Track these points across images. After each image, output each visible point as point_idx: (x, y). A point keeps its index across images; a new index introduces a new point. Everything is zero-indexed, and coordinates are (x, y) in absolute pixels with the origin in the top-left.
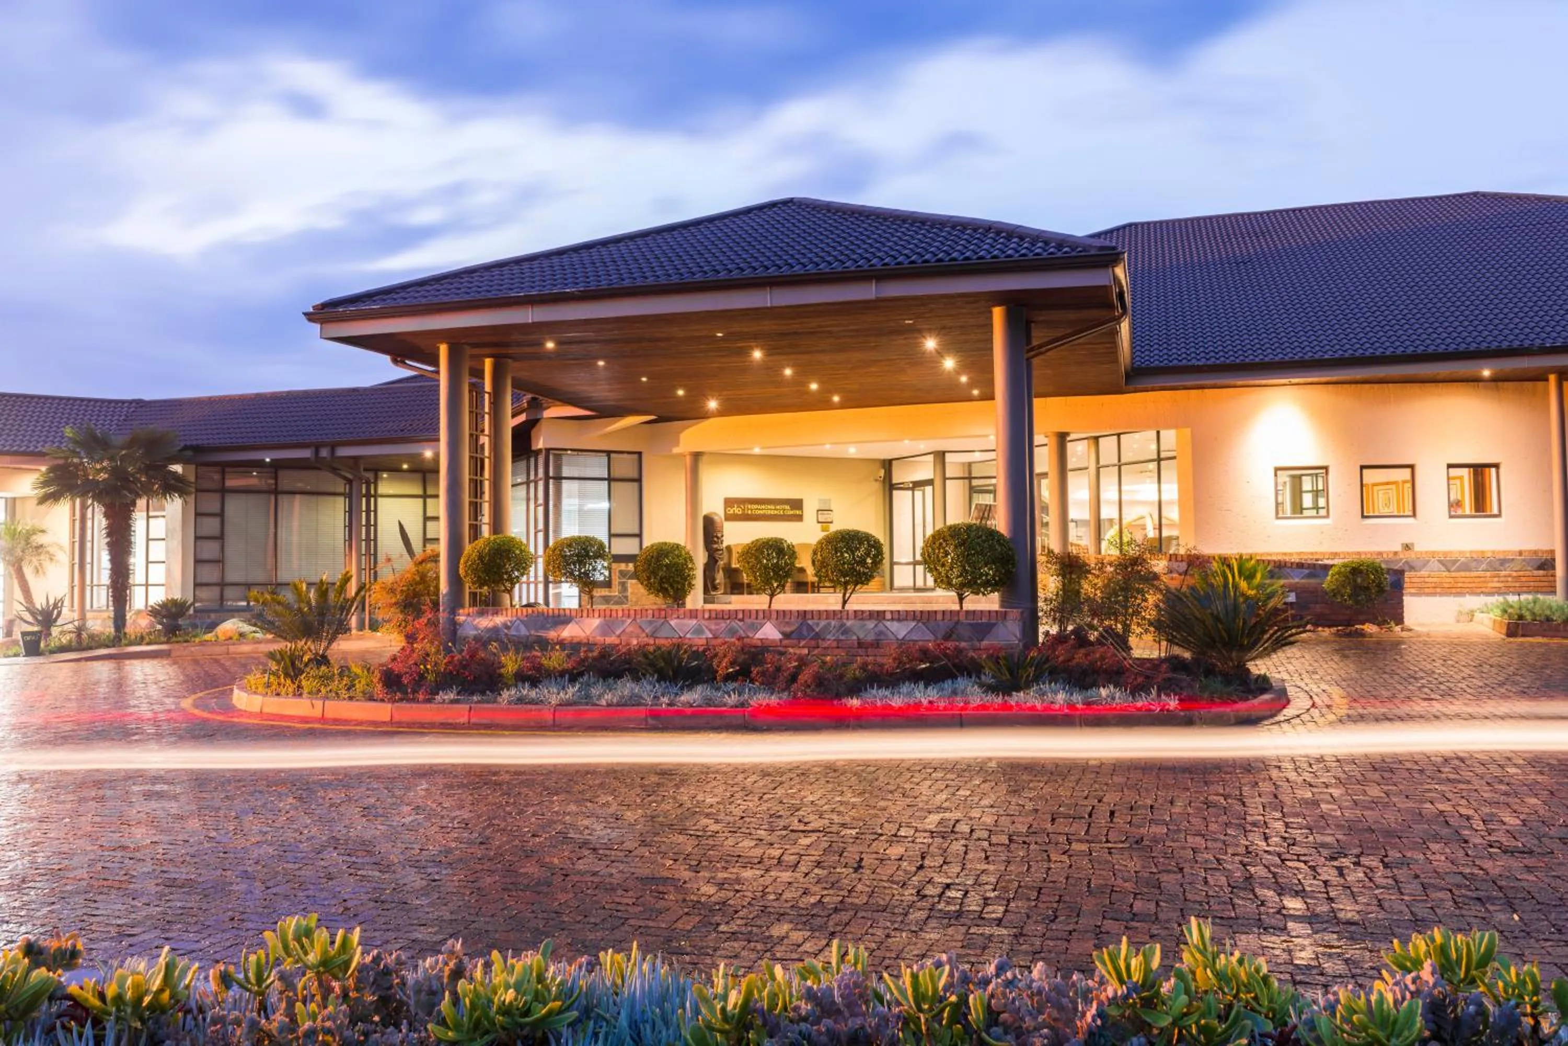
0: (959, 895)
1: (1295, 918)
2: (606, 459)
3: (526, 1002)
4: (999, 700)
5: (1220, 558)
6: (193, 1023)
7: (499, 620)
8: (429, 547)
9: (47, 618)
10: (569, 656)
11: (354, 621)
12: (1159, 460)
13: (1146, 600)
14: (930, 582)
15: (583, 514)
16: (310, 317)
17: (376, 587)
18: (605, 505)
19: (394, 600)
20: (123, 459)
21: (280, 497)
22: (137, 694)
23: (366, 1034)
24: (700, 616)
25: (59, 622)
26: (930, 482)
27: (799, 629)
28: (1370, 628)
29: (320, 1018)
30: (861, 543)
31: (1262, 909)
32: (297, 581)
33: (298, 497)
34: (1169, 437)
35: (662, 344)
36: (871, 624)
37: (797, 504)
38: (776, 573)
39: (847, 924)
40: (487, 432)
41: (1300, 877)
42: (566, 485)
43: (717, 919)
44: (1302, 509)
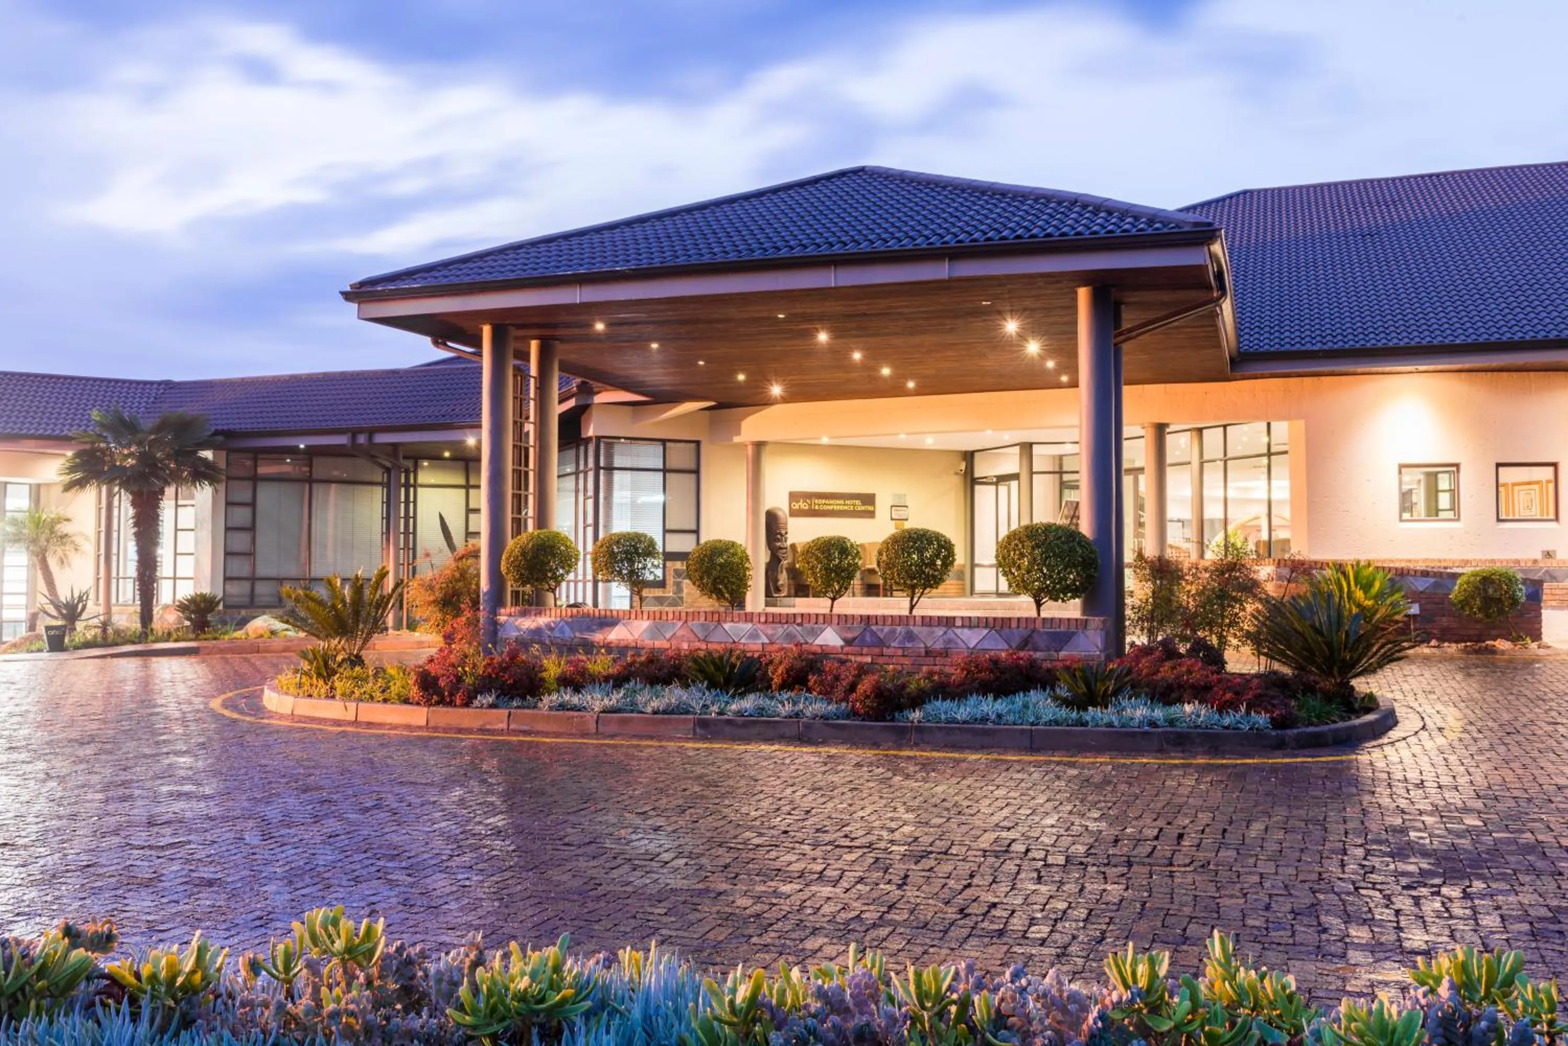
0: (1005, 914)
1: (1359, 947)
2: (661, 448)
3: (540, 990)
4: (1074, 715)
5: (1335, 564)
6: (223, 1007)
7: (542, 621)
8: (472, 541)
9: (72, 612)
10: (615, 660)
11: (390, 620)
12: (1269, 454)
13: (1244, 610)
14: (1004, 586)
15: (634, 506)
16: (347, 296)
17: (414, 584)
18: (660, 498)
19: (432, 598)
20: (152, 443)
21: (315, 486)
22: (165, 693)
23: (388, 1018)
24: (756, 619)
25: (84, 616)
26: (1016, 477)
27: (862, 635)
28: (1502, 645)
29: (343, 1002)
30: (930, 543)
31: (1324, 937)
32: (331, 576)
33: (334, 486)
34: (1281, 429)
35: (720, 326)
36: (939, 631)
37: (869, 499)
38: (837, 575)
39: (884, 940)
40: (532, 419)
41: (1372, 905)
42: (617, 475)
43: (750, 931)
44: (1437, 511)
